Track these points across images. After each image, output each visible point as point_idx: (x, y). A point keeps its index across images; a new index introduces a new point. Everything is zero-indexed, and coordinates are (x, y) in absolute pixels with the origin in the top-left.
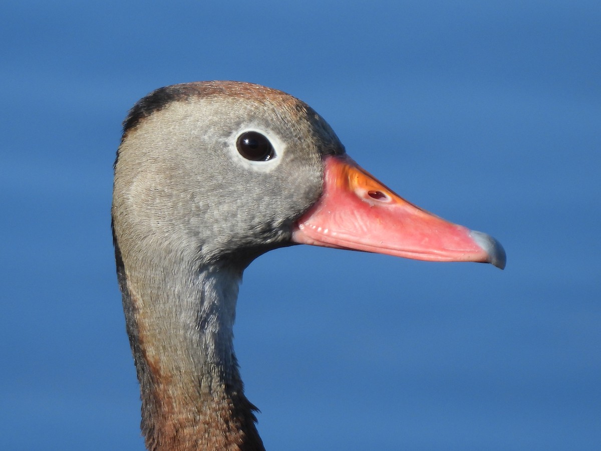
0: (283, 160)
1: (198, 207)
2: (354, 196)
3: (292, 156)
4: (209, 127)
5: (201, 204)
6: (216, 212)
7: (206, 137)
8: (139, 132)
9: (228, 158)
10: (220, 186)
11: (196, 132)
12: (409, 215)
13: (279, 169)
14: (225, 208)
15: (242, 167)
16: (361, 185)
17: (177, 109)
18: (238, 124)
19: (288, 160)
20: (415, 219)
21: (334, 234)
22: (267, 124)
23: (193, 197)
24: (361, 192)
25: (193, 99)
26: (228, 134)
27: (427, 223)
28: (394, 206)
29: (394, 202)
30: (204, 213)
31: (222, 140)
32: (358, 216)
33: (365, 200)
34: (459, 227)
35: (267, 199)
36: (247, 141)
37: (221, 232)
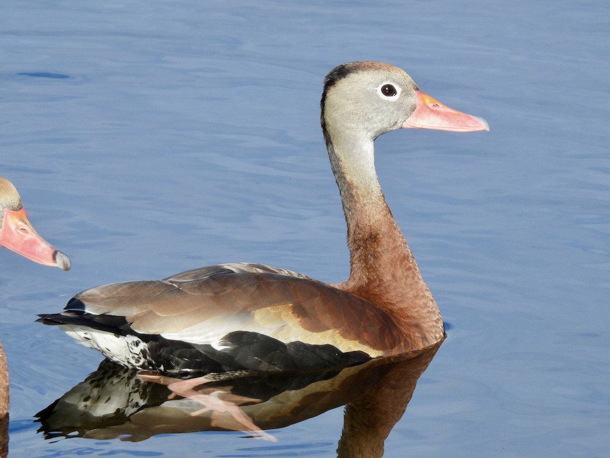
0: (401, 95)
1: (368, 118)
2: (428, 107)
3: (404, 93)
4: (369, 84)
5: (370, 116)
6: (376, 119)
7: (368, 88)
8: (337, 88)
9: (378, 96)
10: (377, 108)
11: (364, 87)
12: (450, 113)
13: (399, 99)
14: (379, 117)
15: (384, 100)
16: (430, 103)
17: (353, 77)
18: (382, 82)
19: (402, 95)
20: (453, 114)
21: (421, 124)
22: (394, 81)
23: (366, 114)
24: (430, 105)
25: (360, 72)
26: (378, 86)
27: (458, 115)
28: (443, 109)
29: (443, 108)
30: (371, 120)
31: (375, 89)
32: (431, 116)
33: (432, 108)
34: (471, 116)
35: (396, 112)
36: (387, 89)
37: (376, 127)
